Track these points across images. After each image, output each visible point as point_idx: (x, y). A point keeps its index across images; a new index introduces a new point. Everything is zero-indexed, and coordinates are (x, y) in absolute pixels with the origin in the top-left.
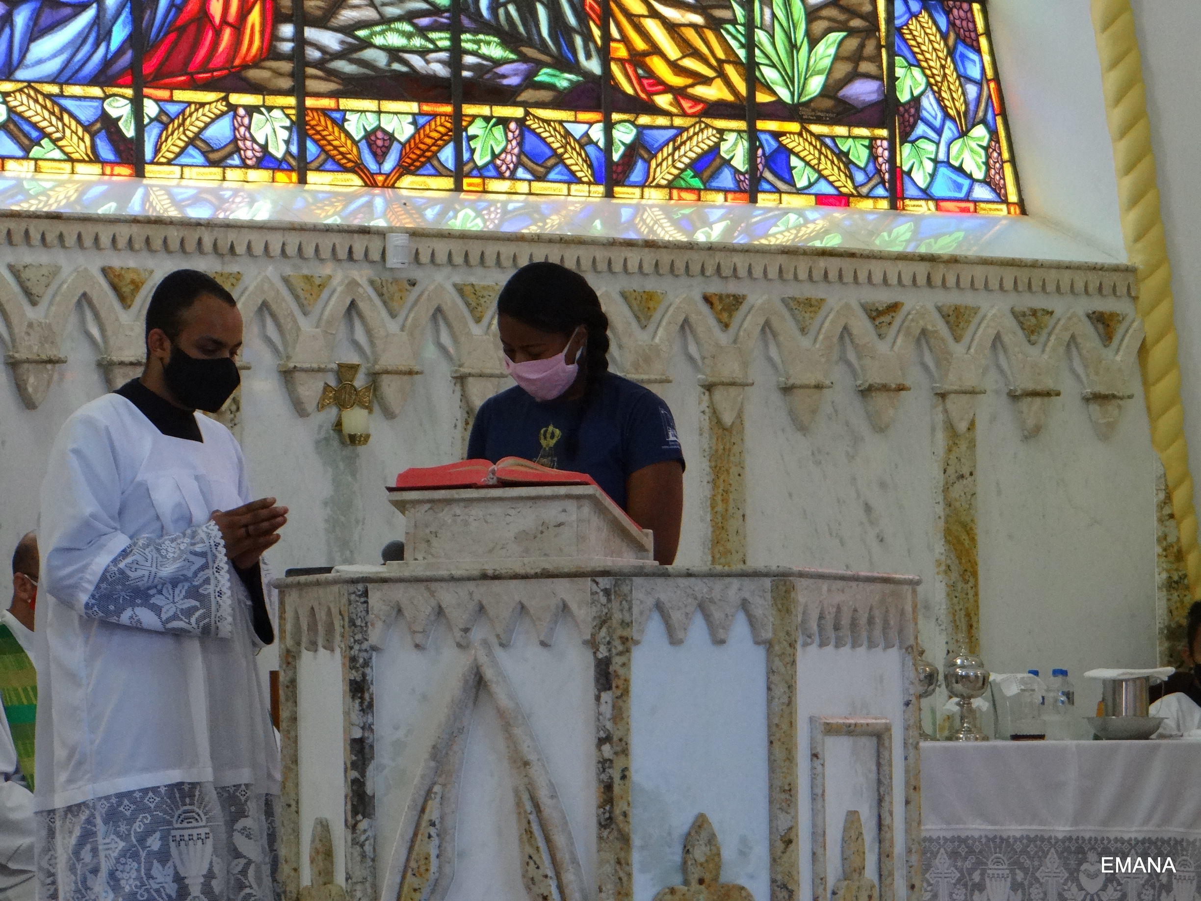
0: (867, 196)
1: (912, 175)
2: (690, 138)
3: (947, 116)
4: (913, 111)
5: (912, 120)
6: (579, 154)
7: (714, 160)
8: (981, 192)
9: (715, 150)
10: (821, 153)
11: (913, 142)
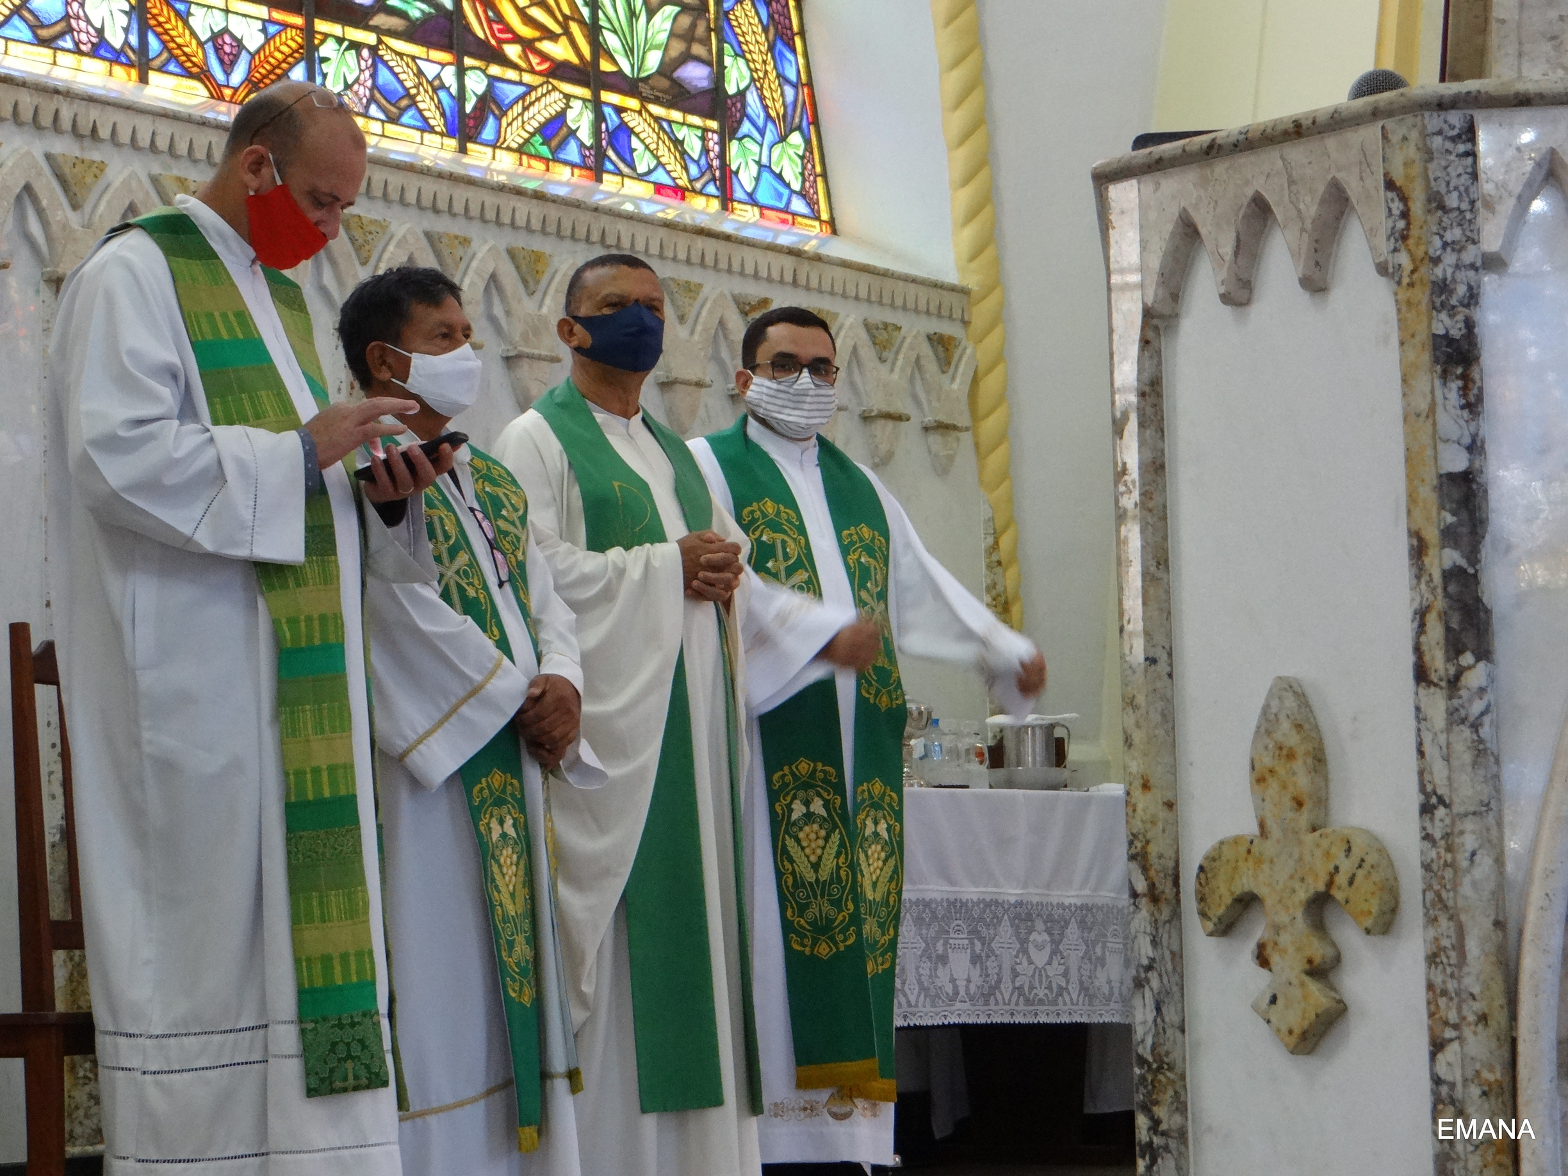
0: (700, 193)
1: (740, 175)
2: (538, 99)
3: (768, 116)
4: (739, 105)
5: (738, 115)
6: (432, 99)
7: (561, 128)
8: (798, 205)
9: (560, 117)
10: (659, 138)
11: (740, 139)
